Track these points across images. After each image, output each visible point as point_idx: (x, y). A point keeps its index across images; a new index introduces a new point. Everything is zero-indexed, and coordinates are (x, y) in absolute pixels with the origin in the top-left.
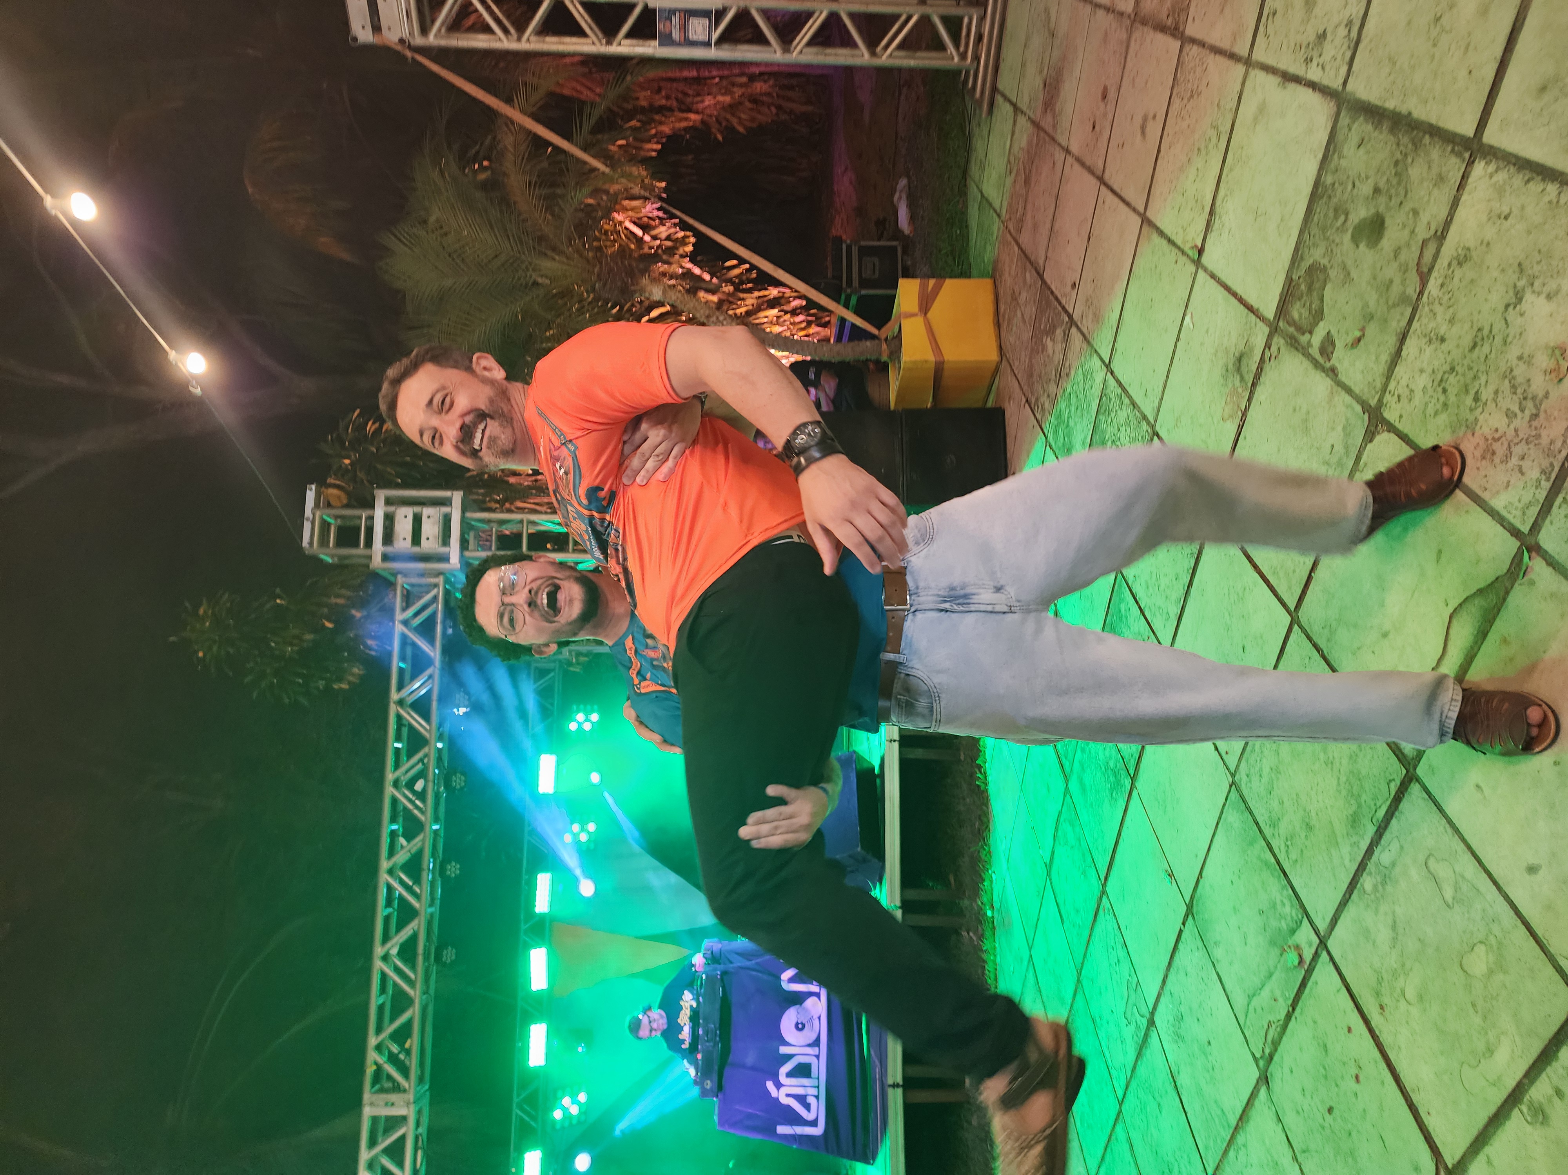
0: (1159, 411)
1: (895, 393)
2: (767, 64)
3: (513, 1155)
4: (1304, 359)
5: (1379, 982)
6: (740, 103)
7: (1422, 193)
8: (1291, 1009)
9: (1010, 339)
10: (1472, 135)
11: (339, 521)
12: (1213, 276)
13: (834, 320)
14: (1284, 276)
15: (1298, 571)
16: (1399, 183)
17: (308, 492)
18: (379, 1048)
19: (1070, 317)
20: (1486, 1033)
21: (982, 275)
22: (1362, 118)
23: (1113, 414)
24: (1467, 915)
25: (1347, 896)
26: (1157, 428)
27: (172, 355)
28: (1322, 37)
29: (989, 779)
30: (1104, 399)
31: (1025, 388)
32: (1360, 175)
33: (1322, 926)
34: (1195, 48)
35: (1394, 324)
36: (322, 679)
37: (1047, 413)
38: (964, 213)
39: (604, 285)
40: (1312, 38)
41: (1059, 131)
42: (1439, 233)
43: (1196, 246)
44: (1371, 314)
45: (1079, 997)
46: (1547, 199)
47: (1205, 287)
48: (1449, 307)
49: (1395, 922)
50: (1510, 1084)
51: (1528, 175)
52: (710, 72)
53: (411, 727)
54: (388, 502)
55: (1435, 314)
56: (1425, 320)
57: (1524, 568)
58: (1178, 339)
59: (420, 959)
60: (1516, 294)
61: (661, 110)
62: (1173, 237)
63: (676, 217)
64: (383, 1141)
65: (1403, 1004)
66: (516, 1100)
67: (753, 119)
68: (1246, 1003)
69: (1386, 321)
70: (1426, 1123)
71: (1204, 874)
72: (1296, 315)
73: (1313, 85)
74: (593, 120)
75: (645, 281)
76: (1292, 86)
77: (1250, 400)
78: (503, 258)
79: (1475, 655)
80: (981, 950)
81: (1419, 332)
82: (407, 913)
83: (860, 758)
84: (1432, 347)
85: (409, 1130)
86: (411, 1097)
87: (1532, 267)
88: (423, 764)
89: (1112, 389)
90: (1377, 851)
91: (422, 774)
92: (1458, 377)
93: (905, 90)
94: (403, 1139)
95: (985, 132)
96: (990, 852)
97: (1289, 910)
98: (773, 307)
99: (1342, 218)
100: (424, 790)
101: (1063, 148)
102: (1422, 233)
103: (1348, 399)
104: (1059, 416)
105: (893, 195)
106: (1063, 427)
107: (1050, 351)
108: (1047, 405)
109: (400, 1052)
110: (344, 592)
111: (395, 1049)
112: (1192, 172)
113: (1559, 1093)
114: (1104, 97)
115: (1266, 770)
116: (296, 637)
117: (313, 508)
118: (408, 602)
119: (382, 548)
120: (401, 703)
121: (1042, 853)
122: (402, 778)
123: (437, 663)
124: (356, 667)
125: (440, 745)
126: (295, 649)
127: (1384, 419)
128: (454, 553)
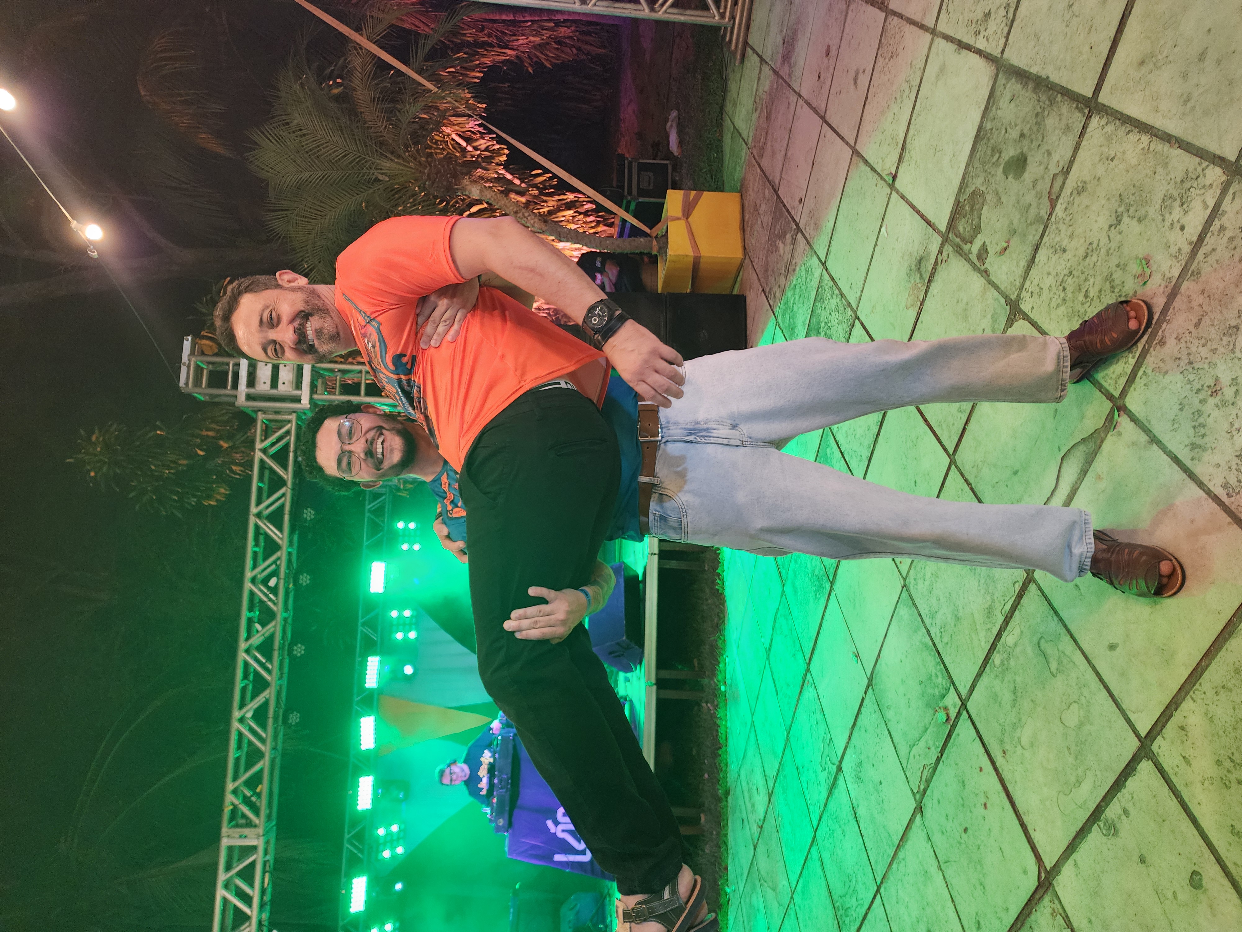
0: (860, 300)
1: (662, 280)
2: (569, 13)
3: (343, 880)
4: (966, 263)
5: (1003, 732)
6: (548, 44)
7: (1054, 138)
8: (940, 755)
9: (752, 241)
10: (1090, 95)
11: (211, 367)
12: (903, 197)
13: (617, 222)
14: (954, 198)
15: (956, 424)
16: (1038, 131)
17: (185, 342)
18: (235, 792)
19: (797, 225)
20: (1076, 769)
21: (732, 190)
22: (1014, 80)
23: (826, 302)
24: (1066, 682)
25: (982, 669)
26: (859, 314)
27: (74, 224)
28: (988, 15)
29: (726, 584)
30: (820, 290)
31: (762, 280)
32: (1011, 124)
33: (964, 692)
34: (896, 18)
35: (1030, 238)
36: (195, 496)
37: (777, 300)
38: (720, 140)
39: (433, 184)
40: (980, 16)
41: (794, 78)
42: (1065, 170)
43: (891, 173)
44: (1014, 229)
45: (788, 750)
46: (1141, 146)
47: (898, 206)
48: (1070, 226)
49: (1015, 687)
50: (1092, 807)
51: (1129, 127)
52: (524, 17)
53: (266, 535)
55: (1060, 231)
56: (1052, 236)
57: (1115, 423)
58: (876, 245)
59: (270, 721)
60: (1117, 217)
61: (484, 45)
62: (874, 166)
63: (494, 133)
64: (237, 866)
65: (1019, 750)
66: (347, 836)
67: (557, 57)
68: (908, 751)
69: (1025, 235)
70: (1033, 837)
71: (881, 655)
72: (961, 229)
73: (979, 52)
74: (427, 49)
75: (466, 181)
76: (965, 52)
77: (926, 293)
78: (350, 158)
79: (1078, 488)
80: (716, 717)
81: (1048, 244)
82: (260, 684)
83: (627, 568)
84: (1057, 255)
85: (259, 857)
86: (261, 831)
87: (1128, 198)
88: (276, 565)
89: (826, 282)
90: (1004, 635)
91: (275, 574)
92: (1074, 279)
93: (677, 40)
94: (253, 865)
95: (738, 77)
96: (724, 641)
97: (941, 681)
98: (569, 209)
99: (997, 155)
100: (277, 585)
101: (795, 92)
102: (1054, 169)
103: (996, 293)
104: (787, 303)
105: (666, 124)
106: (789, 311)
107: (782, 252)
108: (777, 294)
109: (252, 796)
110: (213, 426)
111: (248, 793)
112: (890, 116)
113: (1126, 812)
114: (828, 54)
115: (928, 575)
116: (172, 462)
117: (189, 356)
118: (266, 434)
119: (246, 390)
120: (259, 515)
121: (763, 640)
122: (259, 576)
123: (290, 484)
124: (222, 487)
125: (290, 550)
126: (172, 471)
127: (1021, 310)
128: (305, 394)
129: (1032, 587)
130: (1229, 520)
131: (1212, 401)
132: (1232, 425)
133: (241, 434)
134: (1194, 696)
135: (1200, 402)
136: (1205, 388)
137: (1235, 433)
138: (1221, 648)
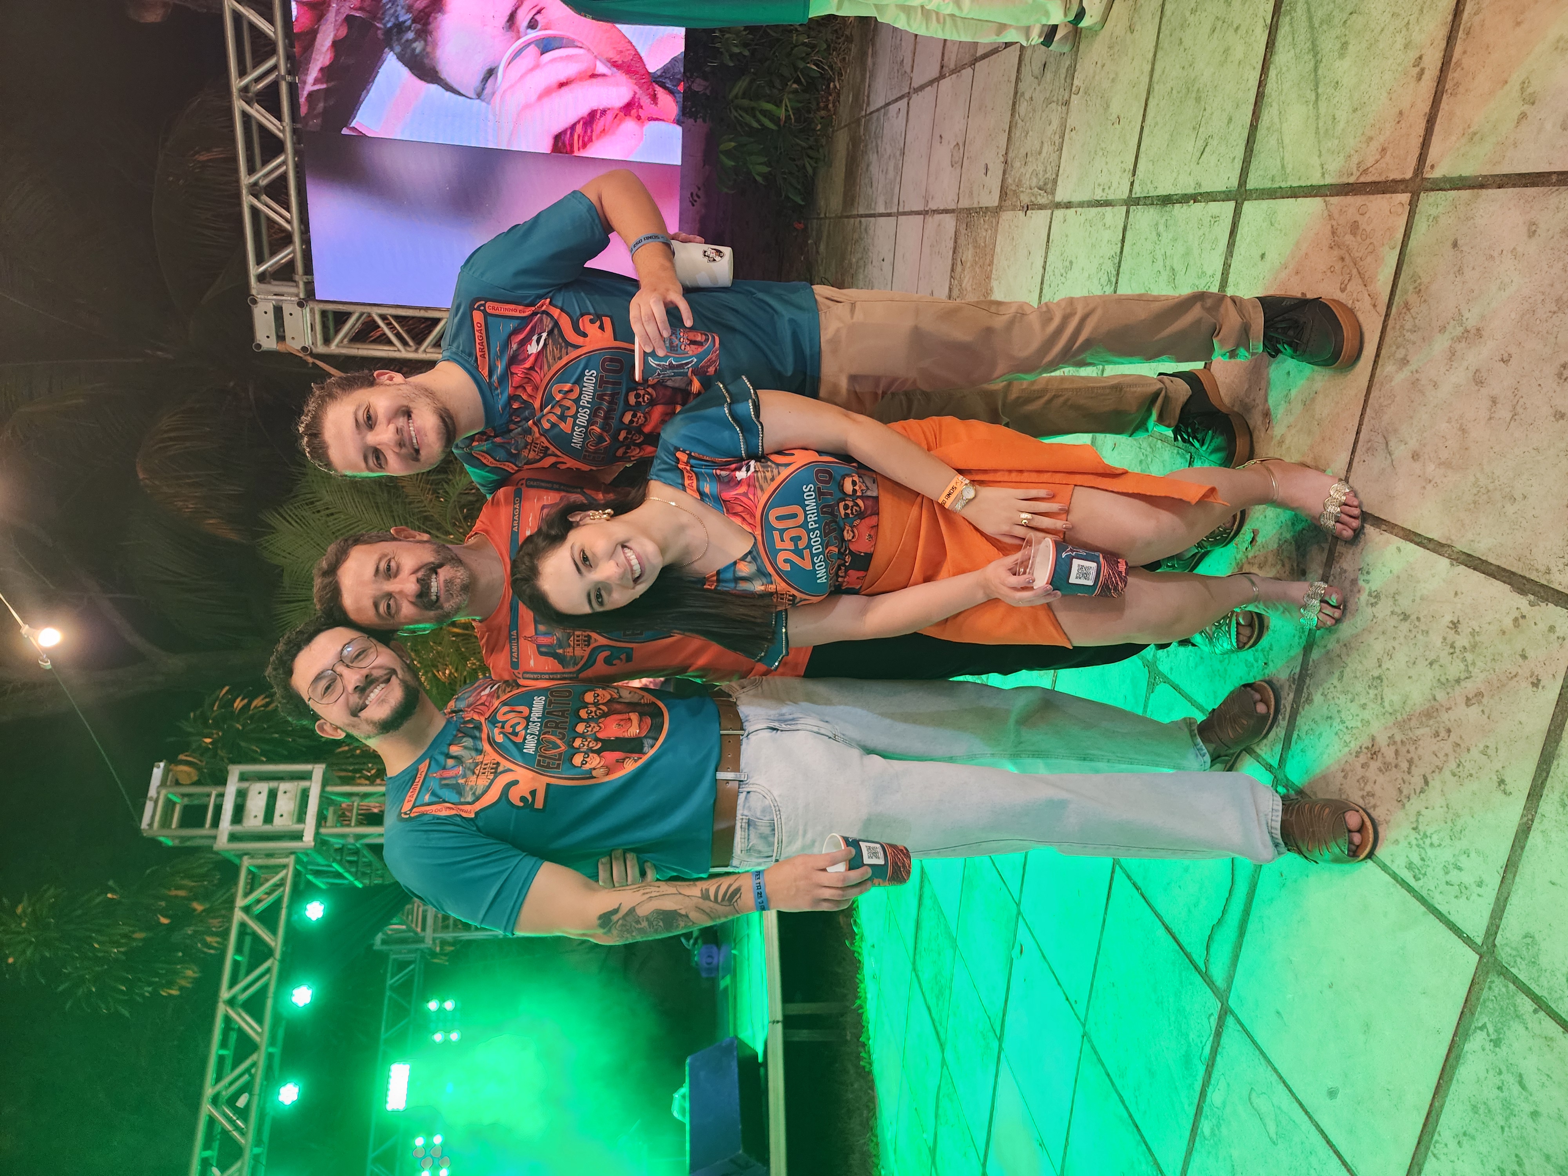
11: (186, 801)
17: (155, 770)
24: (1289, 1151)
25: (1191, 1144)
27: (25, 629)
29: (874, 1057)
36: (150, 984)
53: (240, 1031)
54: (243, 778)
71: (1069, 1140)
83: (743, 1045)
88: (250, 1075)
90: (1210, 1091)
91: (247, 1087)
96: (877, 1144)
100: (248, 1106)
110: (186, 882)
115: (1110, 1016)
116: (125, 936)
117: (158, 787)
118: (251, 887)
119: (230, 828)
120: (231, 1002)
121: (925, 1136)
122: (224, 1093)
123: (278, 954)
124: (190, 969)
125: (271, 1050)
126: (122, 949)
127: (1160, 672)
128: (309, 830)
129: (1230, 1020)
130: (1423, 909)
131: (1374, 765)
132: (1400, 791)
133: (223, 891)
134: (1436, 1152)
135: (1362, 767)
136: (1365, 751)
137: (1405, 801)
138: (1451, 1080)
